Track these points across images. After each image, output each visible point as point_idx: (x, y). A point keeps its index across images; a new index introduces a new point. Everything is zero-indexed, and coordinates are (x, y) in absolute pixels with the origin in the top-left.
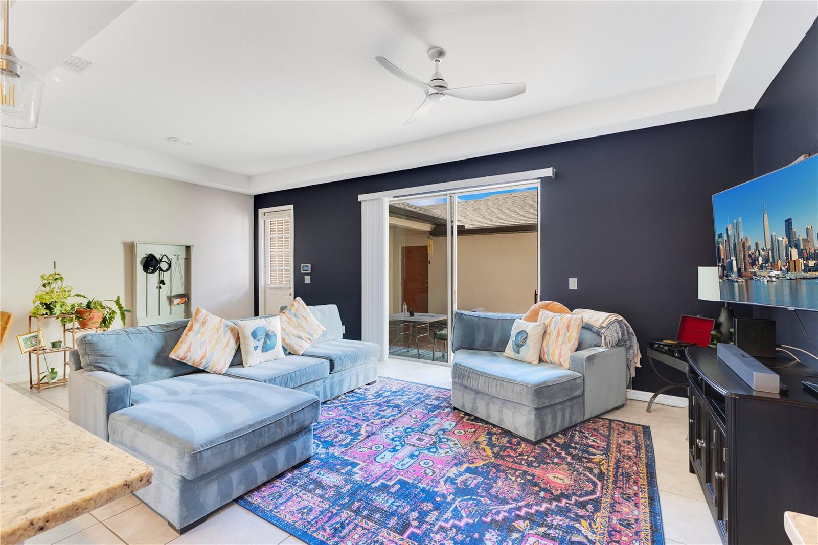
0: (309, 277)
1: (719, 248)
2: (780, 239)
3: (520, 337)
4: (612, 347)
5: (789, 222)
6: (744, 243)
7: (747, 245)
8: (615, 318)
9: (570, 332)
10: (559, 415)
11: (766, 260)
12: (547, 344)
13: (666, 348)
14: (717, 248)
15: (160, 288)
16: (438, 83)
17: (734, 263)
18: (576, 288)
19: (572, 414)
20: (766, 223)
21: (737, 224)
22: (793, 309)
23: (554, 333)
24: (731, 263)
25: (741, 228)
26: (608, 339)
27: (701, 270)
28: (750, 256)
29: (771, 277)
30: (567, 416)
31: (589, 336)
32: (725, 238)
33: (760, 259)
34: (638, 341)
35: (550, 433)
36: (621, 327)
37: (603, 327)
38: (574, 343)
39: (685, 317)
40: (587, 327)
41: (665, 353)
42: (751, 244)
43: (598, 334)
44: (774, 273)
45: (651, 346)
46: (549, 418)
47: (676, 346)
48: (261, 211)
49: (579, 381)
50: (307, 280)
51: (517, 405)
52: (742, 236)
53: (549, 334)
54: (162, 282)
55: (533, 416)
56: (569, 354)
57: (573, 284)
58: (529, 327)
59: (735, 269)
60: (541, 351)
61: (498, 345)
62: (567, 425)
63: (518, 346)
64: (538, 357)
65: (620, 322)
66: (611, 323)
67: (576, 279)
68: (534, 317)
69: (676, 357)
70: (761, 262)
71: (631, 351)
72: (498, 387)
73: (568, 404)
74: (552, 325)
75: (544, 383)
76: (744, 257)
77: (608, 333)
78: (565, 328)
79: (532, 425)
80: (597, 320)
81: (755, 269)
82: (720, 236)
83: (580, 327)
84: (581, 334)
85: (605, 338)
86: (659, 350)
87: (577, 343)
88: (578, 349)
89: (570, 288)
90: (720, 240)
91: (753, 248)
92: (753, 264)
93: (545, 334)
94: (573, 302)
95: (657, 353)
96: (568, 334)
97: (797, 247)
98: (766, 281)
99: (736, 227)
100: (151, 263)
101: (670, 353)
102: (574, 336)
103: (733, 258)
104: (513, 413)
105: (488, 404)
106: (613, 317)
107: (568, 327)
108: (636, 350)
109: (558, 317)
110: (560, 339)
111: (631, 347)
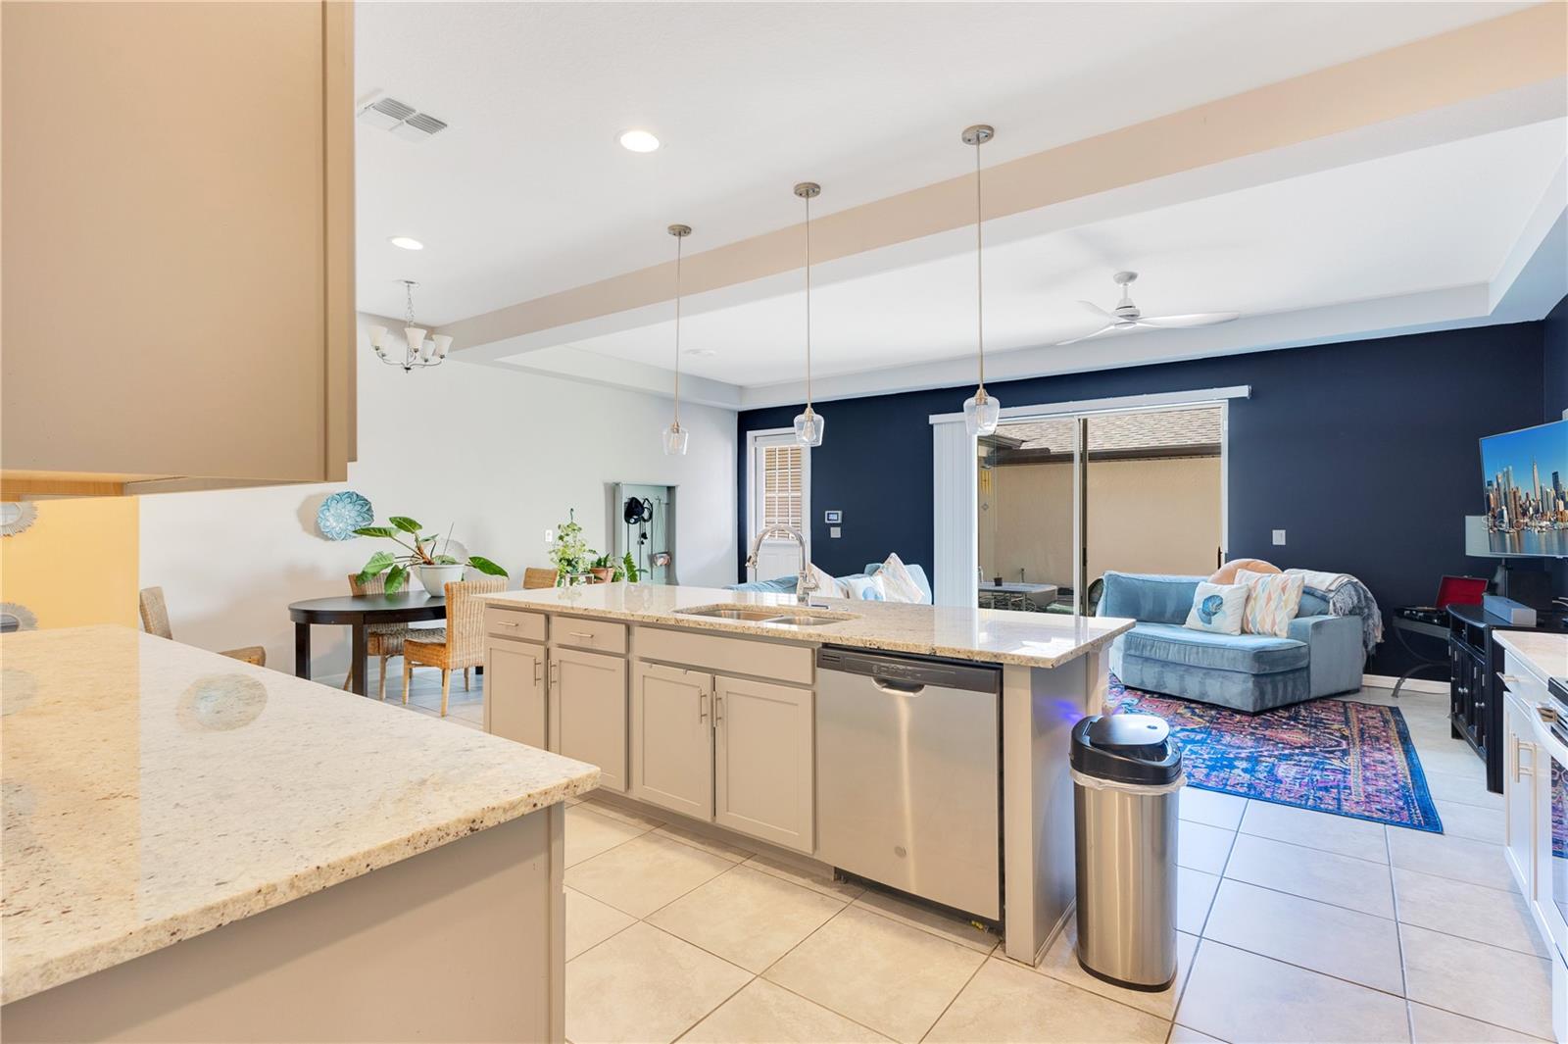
0: (839, 529)
1: (1488, 496)
2: (1548, 490)
3: (1210, 604)
4: (1344, 615)
5: (1555, 475)
6: (1515, 493)
7: (1518, 495)
8: (1346, 580)
9: (1287, 595)
10: (1280, 686)
11: (1537, 511)
12: (1253, 609)
13: (1421, 614)
14: (1485, 497)
15: (642, 543)
16: (1128, 311)
17: (1505, 512)
18: (1283, 543)
19: (1295, 687)
20: (1536, 474)
21: (1508, 472)
22: (1561, 557)
23: (1263, 598)
24: (1502, 512)
25: (1511, 478)
26: (1338, 605)
27: (1469, 519)
28: (1521, 506)
29: (1541, 527)
30: (1290, 689)
31: (1310, 601)
32: (1495, 486)
33: (1531, 509)
34: (1379, 608)
35: (1270, 705)
36: (1356, 591)
37: (1330, 591)
38: (1293, 607)
39: (1448, 578)
40: (1308, 592)
41: (1420, 620)
42: (1522, 494)
43: (1324, 599)
44: (1544, 523)
45: (1400, 613)
46: (1269, 689)
47: (1435, 612)
48: (750, 434)
49: (1303, 650)
50: (836, 533)
51: (1227, 673)
52: (1512, 486)
53: (1255, 599)
54: (644, 536)
55: (1250, 685)
56: (1286, 621)
57: (1279, 538)
58: (1224, 590)
59: (1506, 519)
60: (1242, 620)
61: (1173, 616)
62: (1289, 700)
63: (1208, 615)
64: (1239, 626)
65: (1354, 585)
66: (1342, 586)
67: (1283, 532)
68: (1229, 578)
69: (1434, 624)
70: (1531, 513)
71: (1371, 622)
72: (1200, 654)
73: (1291, 676)
74: (1259, 588)
75: (1263, 648)
76: (1516, 507)
77: (1338, 598)
78: (1279, 590)
79: (1249, 694)
80: (1322, 582)
81: (1527, 520)
82: (1490, 483)
83: (1301, 591)
84: (1301, 599)
85: (1334, 604)
86: (1411, 618)
87: (1296, 608)
88: (1297, 616)
89: (1274, 543)
90: (1490, 488)
91: (1524, 498)
92: (1524, 514)
93: (1248, 599)
94: (1283, 560)
95: (1407, 621)
96: (1284, 598)
97: (1563, 499)
98: (1536, 531)
99: (1507, 475)
100: (634, 509)
101: (1427, 619)
102: (1292, 600)
103: (1504, 508)
104: (1222, 683)
105: (1182, 677)
106: (1345, 578)
107: (1283, 590)
108: (1376, 620)
109: (1267, 578)
110: (1273, 604)
111: (1370, 616)
